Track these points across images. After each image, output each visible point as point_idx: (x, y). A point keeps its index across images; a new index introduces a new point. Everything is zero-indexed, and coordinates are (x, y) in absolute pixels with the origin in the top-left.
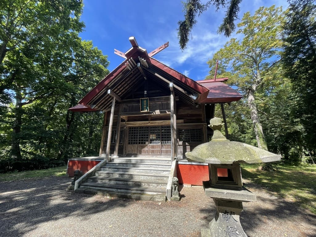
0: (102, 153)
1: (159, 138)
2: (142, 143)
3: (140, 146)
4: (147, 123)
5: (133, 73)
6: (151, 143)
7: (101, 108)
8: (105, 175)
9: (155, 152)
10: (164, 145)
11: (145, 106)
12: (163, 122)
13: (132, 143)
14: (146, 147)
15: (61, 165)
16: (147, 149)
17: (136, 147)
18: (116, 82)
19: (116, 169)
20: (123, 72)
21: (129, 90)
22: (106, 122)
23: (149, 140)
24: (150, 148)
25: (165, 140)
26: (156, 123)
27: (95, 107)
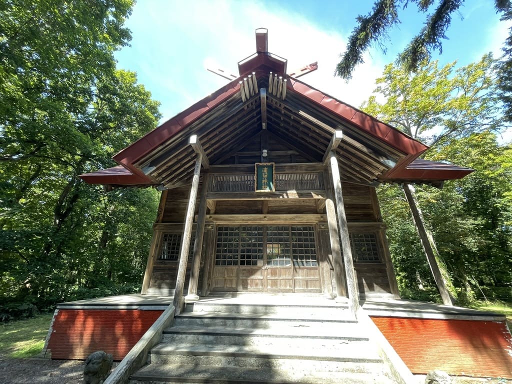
0: (149, 287)
1: (287, 251)
2: (249, 263)
3: (244, 270)
4: (260, 219)
5: (246, 108)
6: (269, 263)
7: (164, 179)
8: (185, 358)
9: (279, 282)
10: (300, 268)
11: (266, 181)
12: (296, 217)
13: (224, 263)
14: (259, 273)
15: (25, 315)
16: (262, 278)
17: (235, 271)
18: (211, 122)
19: (211, 338)
20: (229, 103)
21: (227, 146)
22: (163, 212)
23: (265, 256)
24: (267, 275)
25: (302, 258)
26: (279, 219)
27: (151, 173)
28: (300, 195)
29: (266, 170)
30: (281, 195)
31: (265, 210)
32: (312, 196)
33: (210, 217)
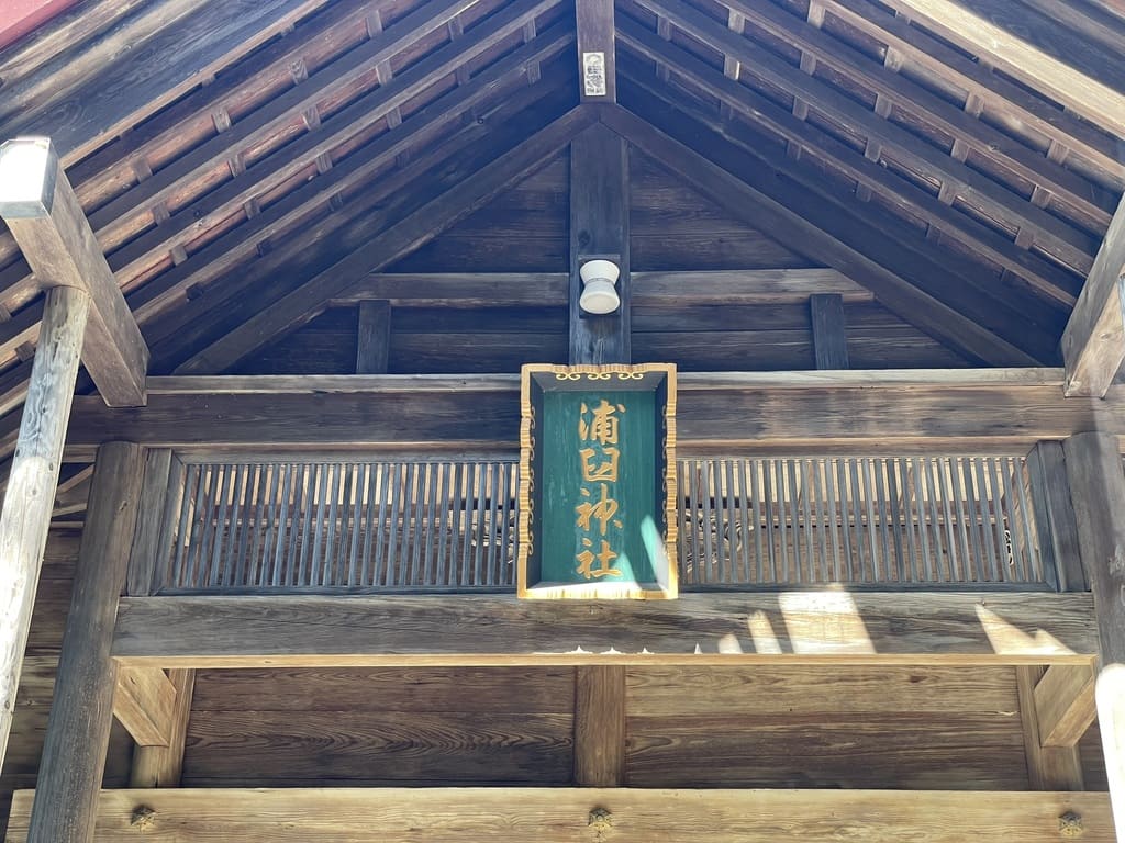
11: (605, 510)
28: (886, 629)
29: (603, 422)
30: (723, 627)
31: (601, 753)
32: (983, 642)
33: (140, 811)
